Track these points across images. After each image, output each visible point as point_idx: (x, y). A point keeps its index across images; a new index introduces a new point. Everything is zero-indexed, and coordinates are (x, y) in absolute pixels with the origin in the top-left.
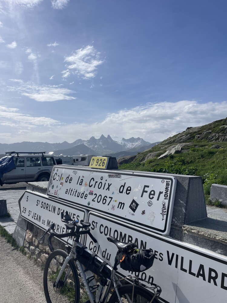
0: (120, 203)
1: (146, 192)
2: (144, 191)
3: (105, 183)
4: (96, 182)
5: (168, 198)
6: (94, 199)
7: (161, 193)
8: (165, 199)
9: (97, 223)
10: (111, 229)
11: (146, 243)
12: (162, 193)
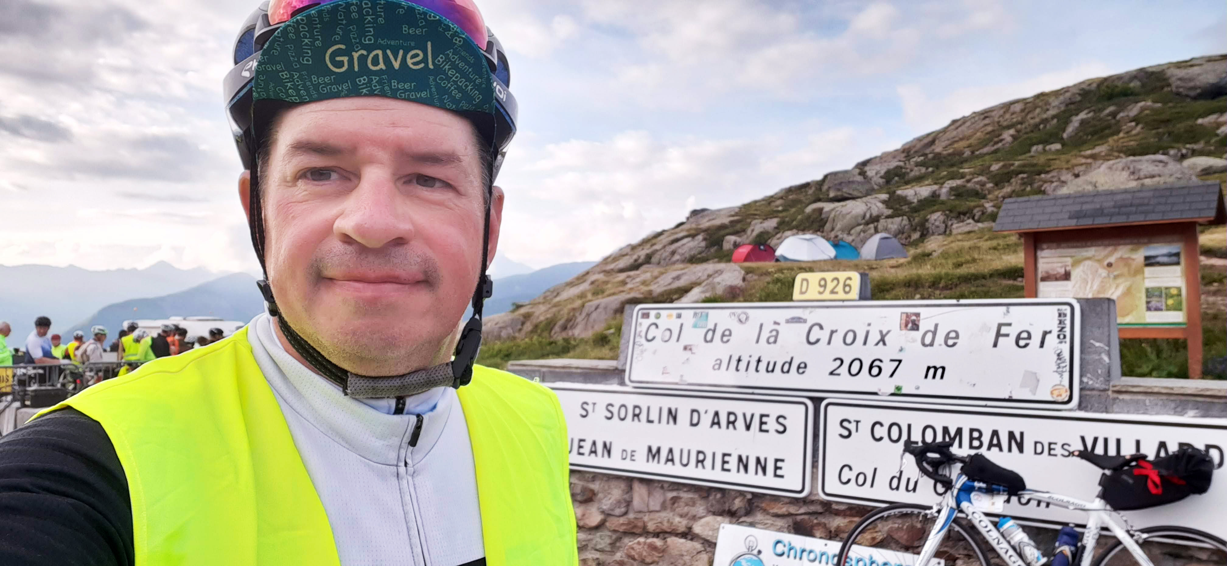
0: (929, 368)
1: (1007, 335)
2: (998, 335)
3: (868, 333)
4: (832, 332)
5: (1068, 339)
6: (835, 370)
7: (1045, 333)
8: (1061, 342)
9: (857, 422)
10: (909, 426)
11: (1022, 434)
12: (1050, 332)
